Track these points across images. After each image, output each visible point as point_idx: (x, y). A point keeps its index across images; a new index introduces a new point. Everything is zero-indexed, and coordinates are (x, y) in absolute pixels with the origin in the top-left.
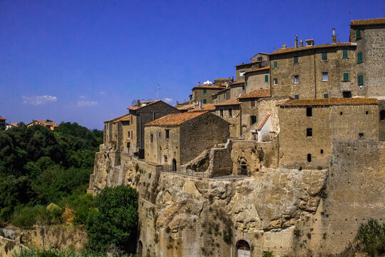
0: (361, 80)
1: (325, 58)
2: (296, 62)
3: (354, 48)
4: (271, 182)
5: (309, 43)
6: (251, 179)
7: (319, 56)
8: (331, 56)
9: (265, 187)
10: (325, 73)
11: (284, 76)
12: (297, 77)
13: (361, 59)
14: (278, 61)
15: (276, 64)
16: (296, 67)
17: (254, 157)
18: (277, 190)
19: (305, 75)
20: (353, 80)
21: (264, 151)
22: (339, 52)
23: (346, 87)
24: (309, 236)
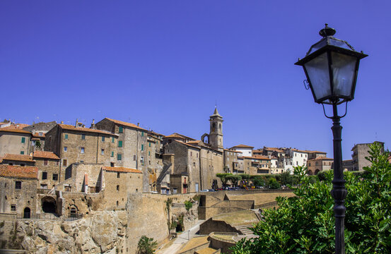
0: (119, 157)
1: (103, 140)
2: (83, 138)
3: (117, 137)
4: (103, 220)
5: (80, 125)
6: (83, 220)
7: (100, 138)
8: (107, 139)
9: (99, 224)
10: (103, 150)
11: (72, 146)
12: (83, 148)
13: (121, 144)
14: (69, 135)
15: (67, 136)
16: (83, 141)
17: (84, 204)
18: (108, 225)
19: (89, 148)
20: (115, 156)
21: (93, 199)
22: (111, 138)
23: (112, 160)
24: (122, 252)
